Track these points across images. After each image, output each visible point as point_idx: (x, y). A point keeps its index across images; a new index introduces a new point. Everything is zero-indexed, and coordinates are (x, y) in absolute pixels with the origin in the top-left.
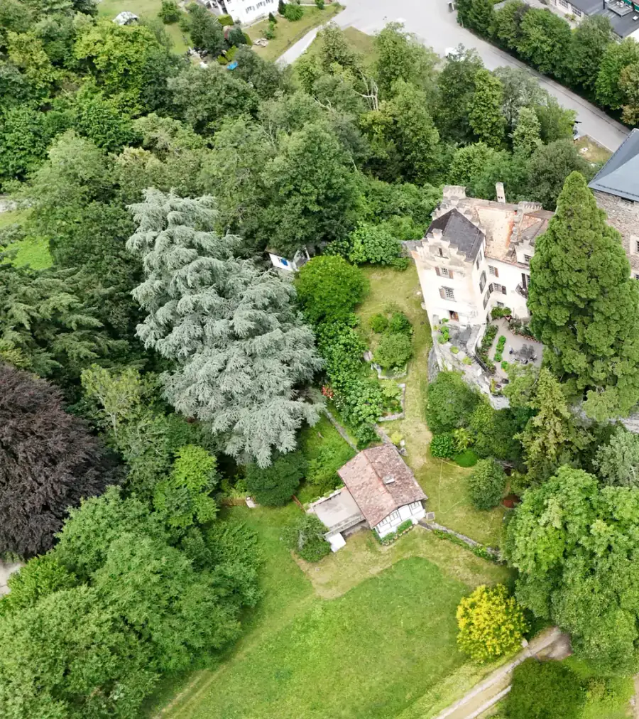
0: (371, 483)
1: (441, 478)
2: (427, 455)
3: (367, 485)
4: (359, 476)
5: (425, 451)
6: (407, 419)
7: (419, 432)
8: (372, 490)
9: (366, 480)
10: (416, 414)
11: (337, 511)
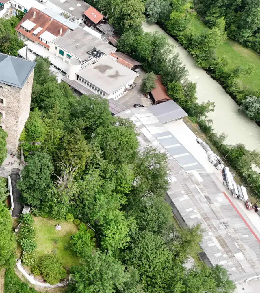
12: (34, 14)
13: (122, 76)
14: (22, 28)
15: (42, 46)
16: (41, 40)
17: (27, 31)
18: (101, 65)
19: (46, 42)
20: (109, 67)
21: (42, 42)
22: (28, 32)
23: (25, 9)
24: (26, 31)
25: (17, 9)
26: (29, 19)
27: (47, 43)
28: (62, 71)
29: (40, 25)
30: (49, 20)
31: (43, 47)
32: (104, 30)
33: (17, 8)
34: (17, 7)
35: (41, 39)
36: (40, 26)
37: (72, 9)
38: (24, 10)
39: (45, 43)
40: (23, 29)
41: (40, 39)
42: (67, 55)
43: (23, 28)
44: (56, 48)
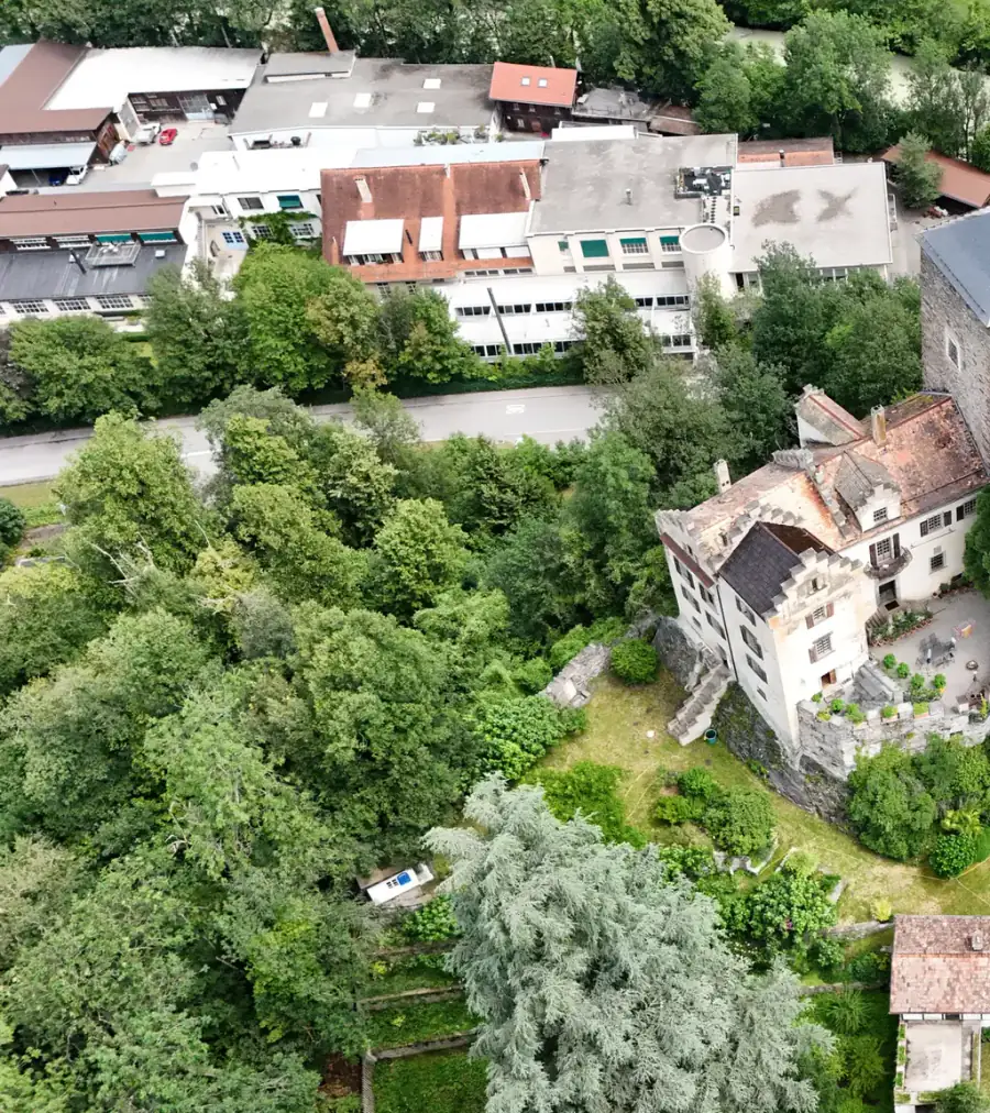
0: (959, 972)
1: (980, 897)
2: (930, 893)
3: (957, 980)
4: (931, 984)
5: (922, 891)
6: (852, 880)
7: (884, 879)
8: (972, 977)
9: (948, 975)
10: (854, 865)
11: (938, 1059)
12: (362, 186)
13: (849, 197)
14: (355, 263)
15: (496, 272)
16: (476, 257)
17: (387, 258)
18: (762, 205)
19: (503, 250)
20: (786, 194)
21: (486, 262)
22: (397, 262)
23: (281, 199)
24: (380, 263)
25: (242, 219)
26: (356, 218)
27: (508, 251)
28: (661, 301)
29: (417, 211)
30: (436, 177)
31: (501, 272)
32: (610, 113)
33: (235, 217)
34: (237, 211)
35: (474, 251)
36: (422, 215)
37: (427, 108)
38: (277, 202)
39: (500, 255)
40: (362, 263)
41: (469, 257)
42: (623, 242)
43: (361, 259)
44: (564, 246)
